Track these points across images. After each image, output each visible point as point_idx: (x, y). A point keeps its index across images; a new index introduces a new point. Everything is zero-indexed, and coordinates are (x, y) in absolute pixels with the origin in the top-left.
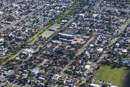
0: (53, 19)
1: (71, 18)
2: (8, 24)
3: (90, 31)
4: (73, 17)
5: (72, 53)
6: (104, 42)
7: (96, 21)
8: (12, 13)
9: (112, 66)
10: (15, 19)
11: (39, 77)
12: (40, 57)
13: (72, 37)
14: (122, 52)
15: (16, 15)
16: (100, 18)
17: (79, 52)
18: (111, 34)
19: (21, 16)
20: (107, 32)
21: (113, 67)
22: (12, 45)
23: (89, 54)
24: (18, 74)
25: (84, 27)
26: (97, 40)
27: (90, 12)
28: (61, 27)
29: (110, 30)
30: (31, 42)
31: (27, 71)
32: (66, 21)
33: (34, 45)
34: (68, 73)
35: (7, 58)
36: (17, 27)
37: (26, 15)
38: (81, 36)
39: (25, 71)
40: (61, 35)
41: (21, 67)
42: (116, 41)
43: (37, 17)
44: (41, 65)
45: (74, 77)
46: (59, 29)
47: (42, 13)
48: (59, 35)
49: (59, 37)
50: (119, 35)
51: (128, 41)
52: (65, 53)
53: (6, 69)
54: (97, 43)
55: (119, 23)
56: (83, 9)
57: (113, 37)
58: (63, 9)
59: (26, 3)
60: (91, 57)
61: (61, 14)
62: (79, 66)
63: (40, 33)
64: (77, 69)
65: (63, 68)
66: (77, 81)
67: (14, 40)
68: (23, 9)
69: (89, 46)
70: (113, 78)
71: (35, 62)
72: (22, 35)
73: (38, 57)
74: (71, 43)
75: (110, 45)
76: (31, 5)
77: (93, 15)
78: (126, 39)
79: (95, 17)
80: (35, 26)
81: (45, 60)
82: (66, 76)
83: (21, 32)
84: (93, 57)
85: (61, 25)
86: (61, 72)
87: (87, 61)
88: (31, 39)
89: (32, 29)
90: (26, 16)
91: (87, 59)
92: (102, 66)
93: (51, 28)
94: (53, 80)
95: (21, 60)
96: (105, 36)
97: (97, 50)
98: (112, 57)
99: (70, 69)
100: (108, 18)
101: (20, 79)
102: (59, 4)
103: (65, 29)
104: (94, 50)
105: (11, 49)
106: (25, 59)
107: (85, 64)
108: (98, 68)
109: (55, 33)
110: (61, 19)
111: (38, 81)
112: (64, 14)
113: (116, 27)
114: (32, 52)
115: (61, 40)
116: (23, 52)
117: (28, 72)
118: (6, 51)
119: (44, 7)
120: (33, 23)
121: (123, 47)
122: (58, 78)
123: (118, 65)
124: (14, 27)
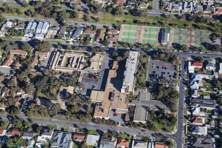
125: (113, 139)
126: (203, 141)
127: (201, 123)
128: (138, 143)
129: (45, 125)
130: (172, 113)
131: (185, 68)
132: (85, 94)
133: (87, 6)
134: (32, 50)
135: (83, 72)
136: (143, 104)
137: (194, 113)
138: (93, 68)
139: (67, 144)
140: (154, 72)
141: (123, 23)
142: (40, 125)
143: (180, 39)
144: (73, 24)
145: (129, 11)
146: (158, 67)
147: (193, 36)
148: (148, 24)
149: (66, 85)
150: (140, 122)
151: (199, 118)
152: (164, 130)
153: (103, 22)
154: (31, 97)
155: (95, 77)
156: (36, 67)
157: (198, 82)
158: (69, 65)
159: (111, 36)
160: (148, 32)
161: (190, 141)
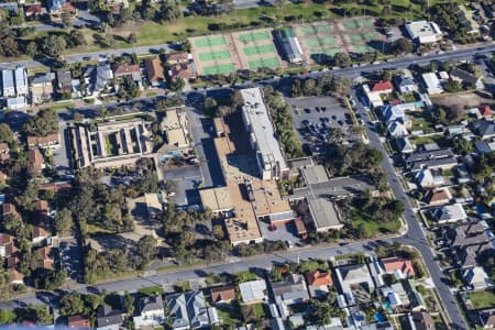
20: (480, 277)
26: (335, 285)
46: (329, 61)
125: (296, 277)
126: (466, 233)
127: (446, 197)
128: (350, 272)
129: (135, 291)
130: (382, 195)
131: (360, 100)
132: (186, 203)
133: (91, 13)
134: (15, 136)
135: (157, 158)
136: (319, 192)
137: (423, 184)
138: (177, 144)
139: (205, 315)
140: (305, 122)
141: (190, 36)
142: (122, 293)
143: (321, 44)
144: (81, 60)
145: (190, 8)
146: (307, 111)
147: (345, 33)
148: (243, 26)
149: (136, 193)
150: (330, 230)
151: (438, 189)
152: (383, 231)
153: (144, 41)
154: (69, 239)
155: (188, 161)
156: (46, 172)
157: (400, 120)
158: (121, 151)
159: (178, 68)
160: (251, 44)
161: (445, 240)
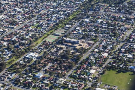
0: (57, 24)
1: (76, 23)
2: (11, 28)
3: (95, 36)
4: (78, 22)
5: (77, 58)
6: (109, 47)
7: (100, 27)
8: (15, 18)
9: (117, 71)
10: (18, 24)
11: (43, 81)
12: (44, 61)
13: (77, 42)
14: (128, 58)
15: (19, 19)
16: (105, 23)
17: (84, 56)
18: (116, 40)
19: (25, 21)
20: (112, 37)
21: (119, 72)
22: (16, 49)
23: (94, 59)
24: (23, 78)
25: (88, 32)
26: (102, 45)
27: (94, 17)
28: (65, 32)
29: (115, 36)
30: (35, 46)
31: (31, 75)
32: (70, 26)
33: (38, 49)
34: (73, 77)
35: (11, 62)
36: (20, 32)
37: (30, 19)
38: (85, 41)
39: (29, 74)
40: (65, 40)
41: (26, 70)
42: (121, 47)
43: (41, 22)
44: (45, 69)
45: (79, 81)
46: (64, 33)
47: (46, 18)
48: (63, 40)
49: (64, 41)
50: (124, 40)
51: (134, 47)
52: (70, 58)
53: (10, 73)
54: (102, 49)
55: (124, 29)
56: (87, 15)
57: (118, 42)
58: (67, 14)
59: (30, 8)
60: (96, 62)
61: (65, 19)
62: (84, 71)
63: (44, 37)
64: (82, 74)
65: (67, 72)
66: (82, 85)
67: (18, 44)
68: (26, 14)
69: (94, 51)
70: (118, 82)
71: (39, 66)
72: (26, 39)
73: (43, 61)
74: (76, 48)
75: (115, 50)
76: (34, 10)
77: (98, 21)
78: (131, 45)
79: (99, 22)
80: (38, 31)
81: (49, 64)
82: (71, 80)
83: (25, 36)
84: (98, 62)
85: (65, 30)
86: (65, 76)
87: (92, 65)
88: (35, 43)
89: (36, 33)
90: (29, 21)
91: (92, 64)
92: (107, 71)
93: (55, 33)
94: (58, 83)
95: (25, 64)
96: (110, 41)
97: (102, 55)
98: (117, 62)
99: (75, 73)
100: (113, 24)
101: (24, 82)
102: (63, 9)
103: (69, 33)
104: (99, 55)
105: (15, 53)
106: (29, 62)
107: (90, 68)
108: (104, 72)
109: (59, 38)
110: (66, 24)
111: (43, 85)
112: (68, 19)
113: (121, 32)
114: (36, 56)
115: (65, 45)
116: (26, 56)
117: (33, 75)
118: (10, 55)
119: (48, 12)
120: (36, 28)
121: (129, 53)
122: (63, 82)
123: (124, 70)
124: (18, 31)
135: (64, 49)
143: (60, 33)
155: (68, 48)
